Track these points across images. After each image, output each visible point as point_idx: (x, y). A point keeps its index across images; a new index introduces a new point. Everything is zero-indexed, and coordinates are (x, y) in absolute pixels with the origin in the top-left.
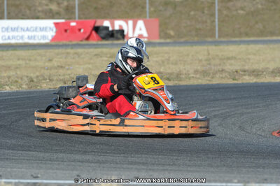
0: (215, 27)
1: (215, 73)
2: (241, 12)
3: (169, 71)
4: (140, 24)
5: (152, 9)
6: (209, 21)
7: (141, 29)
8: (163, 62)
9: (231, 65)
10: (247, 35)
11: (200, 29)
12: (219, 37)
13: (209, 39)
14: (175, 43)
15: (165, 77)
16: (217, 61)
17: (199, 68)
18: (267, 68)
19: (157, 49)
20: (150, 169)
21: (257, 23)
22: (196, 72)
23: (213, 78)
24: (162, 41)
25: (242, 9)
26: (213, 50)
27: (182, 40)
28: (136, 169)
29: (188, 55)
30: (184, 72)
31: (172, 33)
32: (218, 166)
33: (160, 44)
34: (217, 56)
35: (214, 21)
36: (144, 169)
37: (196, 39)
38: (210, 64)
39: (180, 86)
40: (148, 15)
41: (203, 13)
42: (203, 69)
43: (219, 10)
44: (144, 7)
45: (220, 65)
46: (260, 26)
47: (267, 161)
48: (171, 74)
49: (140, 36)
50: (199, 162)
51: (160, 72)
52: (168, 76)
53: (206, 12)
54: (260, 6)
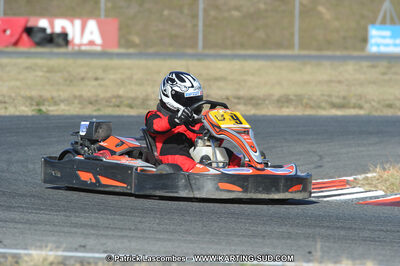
0: (197, 33)
2: (236, 14)
3: (132, 95)
4: (92, 25)
5: (109, 5)
7: (92, 33)
8: (123, 81)
10: (242, 46)
11: (176, 36)
12: (204, 47)
13: (189, 51)
14: (141, 55)
15: (126, 102)
18: (272, 95)
19: (116, 62)
20: (102, 235)
21: (257, 29)
24: (122, 50)
25: (237, 8)
26: (195, 65)
27: (151, 50)
28: (82, 233)
30: (153, 96)
31: (136, 40)
32: (198, 234)
33: (119, 55)
34: (201, 75)
35: (196, 26)
36: (93, 234)
37: (171, 50)
40: (103, 13)
41: (182, 12)
43: (205, 10)
44: (97, 2)
46: (261, 34)
47: (268, 228)
48: (134, 99)
49: (91, 43)
50: (172, 227)
51: (118, 97)
52: (129, 102)
53: (186, 11)
54: (262, 6)
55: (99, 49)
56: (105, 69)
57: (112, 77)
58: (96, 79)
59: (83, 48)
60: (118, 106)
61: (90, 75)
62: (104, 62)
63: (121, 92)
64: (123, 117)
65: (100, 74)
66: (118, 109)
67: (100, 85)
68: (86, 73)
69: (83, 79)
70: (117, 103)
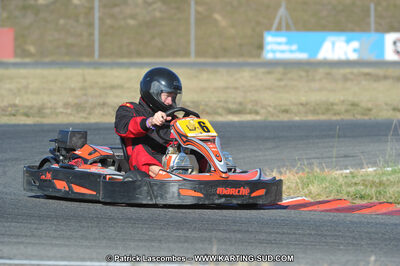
0: (93, 41)
1: (94, 107)
2: (132, 22)
3: (28, 103)
5: (4, 15)
6: (85, 34)
8: (19, 90)
9: (117, 96)
10: (139, 54)
11: (72, 45)
12: (100, 56)
13: (86, 60)
14: (36, 64)
15: (21, 111)
16: (97, 92)
17: (70, 100)
19: (12, 71)
21: (153, 38)
22: (66, 105)
23: (90, 114)
24: (18, 60)
25: (133, 17)
26: (91, 74)
27: (47, 60)
29: (55, 82)
30: (49, 105)
31: (32, 49)
32: (95, 239)
33: (15, 65)
34: (97, 83)
35: (92, 34)
37: (67, 59)
38: (85, 95)
39: (42, 125)
41: (77, 21)
42: (76, 101)
43: (101, 19)
45: (100, 96)
46: (157, 42)
47: (165, 233)
48: (31, 108)
50: (69, 233)
51: (15, 105)
52: (26, 110)
53: (82, 20)
54: (158, 14)
57: (8, 86)
60: (14, 115)
63: (17, 102)
64: (18, 125)
66: (13, 118)
70: (13, 112)
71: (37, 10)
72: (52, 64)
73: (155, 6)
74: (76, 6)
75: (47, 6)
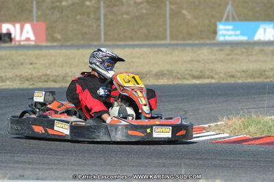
0: (100, 30)
2: (126, 17)
3: (56, 74)
4: (28, 27)
5: (39, 13)
6: (95, 25)
7: (28, 32)
8: (50, 64)
10: (132, 39)
11: (86, 33)
12: (105, 40)
13: (95, 43)
14: (61, 47)
15: (51, 79)
19: (44, 52)
20: (35, 168)
21: (141, 27)
24: (49, 44)
25: (127, 13)
27: (69, 43)
28: (22, 168)
29: (74, 58)
30: (70, 74)
31: (59, 36)
32: (101, 165)
33: (47, 47)
35: (99, 26)
36: (29, 168)
37: (82, 42)
41: (89, 17)
43: (105, 15)
44: (31, 11)
46: (144, 30)
47: (150, 160)
48: (58, 76)
49: (28, 39)
51: (46, 75)
52: (54, 78)
53: (92, 16)
54: (144, 11)
55: (33, 43)
56: (37, 57)
57: (42, 62)
58: (31, 64)
59: (22, 43)
60: (46, 82)
61: (27, 61)
62: (37, 52)
63: (48, 72)
65: (34, 60)
66: (46, 83)
67: (34, 68)
68: (24, 59)
69: (22, 64)
70: (46, 79)
71: (62, 10)
72: (72, 46)
73: (142, 6)
74: (88, 7)
75: (68, 7)
